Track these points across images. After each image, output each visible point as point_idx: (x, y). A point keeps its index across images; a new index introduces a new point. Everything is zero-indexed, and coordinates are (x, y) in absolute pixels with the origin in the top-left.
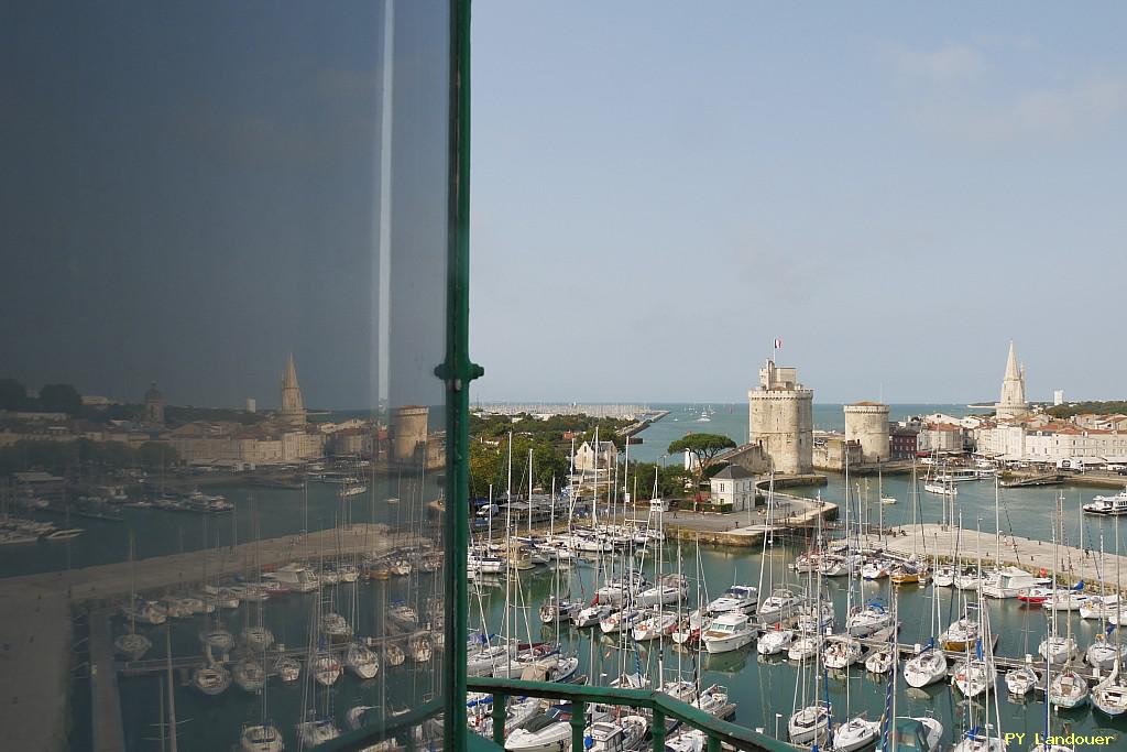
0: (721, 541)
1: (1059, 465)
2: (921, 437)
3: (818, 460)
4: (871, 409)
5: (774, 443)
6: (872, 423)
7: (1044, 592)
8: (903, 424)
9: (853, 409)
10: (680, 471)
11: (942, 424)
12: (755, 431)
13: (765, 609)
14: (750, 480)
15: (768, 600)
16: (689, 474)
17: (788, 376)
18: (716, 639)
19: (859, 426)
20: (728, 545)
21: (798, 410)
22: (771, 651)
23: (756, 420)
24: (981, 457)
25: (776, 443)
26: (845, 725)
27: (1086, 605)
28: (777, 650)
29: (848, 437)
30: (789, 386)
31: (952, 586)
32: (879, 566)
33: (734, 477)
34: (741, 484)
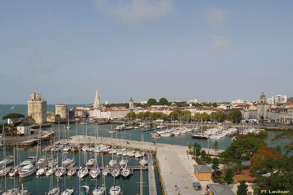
0: (21, 145)
1: (108, 119)
2: (76, 113)
3: (48, 120)
6: (63, 109)
7: (109, 150)
8: (71, 110)
9: (58, 106)
10: (6, 125)
11: (81, 109)
12: (30, 112)
13: (39, 162)
14: (30, 126)
15: (40, 160)
16: (10, 125)
17: (40, 96)
18: (23, 173)
19: (60, 110)
20: (23, 146)
21: (43, 106)
22: (41, 174)
23: (30, 109)
24: (90, 117)
25: (36, 115)
26: (64, 192)
27: (118, 152)
28: (42, 174)
29: (56, 113)
30: (40, 99)
31: (87, 151)
32: (68, 147)
33: (24, 126)
34: (26, 127)
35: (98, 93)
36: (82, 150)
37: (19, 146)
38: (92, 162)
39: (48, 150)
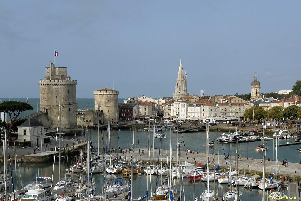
0: (25, 161)
1: (204, 121)
2: (135, 108)
3: (79, 122)
4: (108, 92)
5: (55, 111)
6: (109, 101)
7: (200, 173)
8: (125, 102)
9: (99, 92)
11: (146, 102)
12: (43, 104)
13: (57, 188)
15: (58, 183)
16: (4, 125)
17: (63, 72)
19: (102, 102)
20: (29, 163)
21: (68, 91)
23: (44, 98)
24: (166, 119)
27: (221, 178)
29: (96, 108)
30: (63, 78)
31: (155, 174)
32: (117, 167)
33: (32, 126)
34: (36, 130)
35: (182, 68)
36: (144, 172)
37: (22, 162)
38: (164, 191)
39: (76, 170)
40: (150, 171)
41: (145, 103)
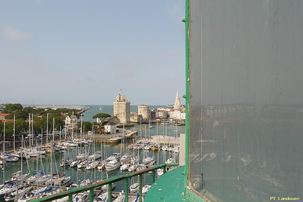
0: (108, 142)
2: (157, 114)
3: (132, 120)
4: (145, 106)
5: (120, 115)
6: (145, 110)
8: (152, 110)
9: (140, 106)
10: (95, 123)
12: (115, 113)
13: (123, 159)
14: (115, 125)
15: (123, 157)
16: (98, 124)
17: (124, 98)
18: (109, 167)
19: (142, 111)
20: (110, 143)
21: (127, 107)
22: (124, 169)
23: (116, 110)
24: (171, 118)
25: (121, 115)
26: (144, 187)
28: (125, 169)
29: (139, 114)
30: (124, 100)
31: (166, 150)
32: (149, 146)
33: (110, 125)
34: (112, 126)
35: (178, 94)
36: (161, 149)
37: (106, 143)
38: (171, 162)
39: (131, 148)
40: (164, 149)
41: (161, 111)
